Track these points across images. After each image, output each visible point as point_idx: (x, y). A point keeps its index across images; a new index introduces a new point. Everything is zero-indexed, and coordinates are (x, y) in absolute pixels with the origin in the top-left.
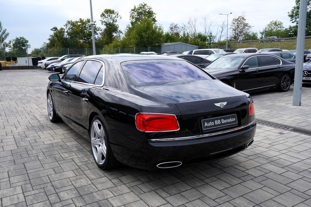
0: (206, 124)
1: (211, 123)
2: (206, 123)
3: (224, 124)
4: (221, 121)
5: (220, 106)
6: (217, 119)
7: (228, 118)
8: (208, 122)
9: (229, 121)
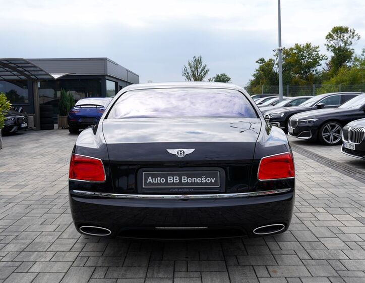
0: (150, 180)
1: (159, 178)
2: (150, 178)
3: (187, 184)
4: (180, 179)
5: (176, 154)
6: (173, 175)
7: (197, 176)
8: (154, 176)
9: (199, 180)
